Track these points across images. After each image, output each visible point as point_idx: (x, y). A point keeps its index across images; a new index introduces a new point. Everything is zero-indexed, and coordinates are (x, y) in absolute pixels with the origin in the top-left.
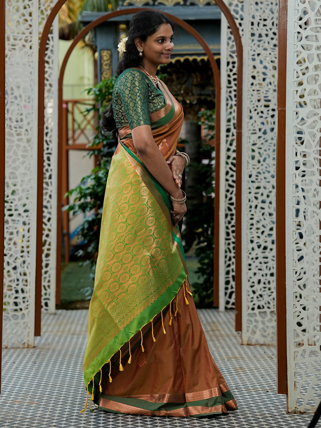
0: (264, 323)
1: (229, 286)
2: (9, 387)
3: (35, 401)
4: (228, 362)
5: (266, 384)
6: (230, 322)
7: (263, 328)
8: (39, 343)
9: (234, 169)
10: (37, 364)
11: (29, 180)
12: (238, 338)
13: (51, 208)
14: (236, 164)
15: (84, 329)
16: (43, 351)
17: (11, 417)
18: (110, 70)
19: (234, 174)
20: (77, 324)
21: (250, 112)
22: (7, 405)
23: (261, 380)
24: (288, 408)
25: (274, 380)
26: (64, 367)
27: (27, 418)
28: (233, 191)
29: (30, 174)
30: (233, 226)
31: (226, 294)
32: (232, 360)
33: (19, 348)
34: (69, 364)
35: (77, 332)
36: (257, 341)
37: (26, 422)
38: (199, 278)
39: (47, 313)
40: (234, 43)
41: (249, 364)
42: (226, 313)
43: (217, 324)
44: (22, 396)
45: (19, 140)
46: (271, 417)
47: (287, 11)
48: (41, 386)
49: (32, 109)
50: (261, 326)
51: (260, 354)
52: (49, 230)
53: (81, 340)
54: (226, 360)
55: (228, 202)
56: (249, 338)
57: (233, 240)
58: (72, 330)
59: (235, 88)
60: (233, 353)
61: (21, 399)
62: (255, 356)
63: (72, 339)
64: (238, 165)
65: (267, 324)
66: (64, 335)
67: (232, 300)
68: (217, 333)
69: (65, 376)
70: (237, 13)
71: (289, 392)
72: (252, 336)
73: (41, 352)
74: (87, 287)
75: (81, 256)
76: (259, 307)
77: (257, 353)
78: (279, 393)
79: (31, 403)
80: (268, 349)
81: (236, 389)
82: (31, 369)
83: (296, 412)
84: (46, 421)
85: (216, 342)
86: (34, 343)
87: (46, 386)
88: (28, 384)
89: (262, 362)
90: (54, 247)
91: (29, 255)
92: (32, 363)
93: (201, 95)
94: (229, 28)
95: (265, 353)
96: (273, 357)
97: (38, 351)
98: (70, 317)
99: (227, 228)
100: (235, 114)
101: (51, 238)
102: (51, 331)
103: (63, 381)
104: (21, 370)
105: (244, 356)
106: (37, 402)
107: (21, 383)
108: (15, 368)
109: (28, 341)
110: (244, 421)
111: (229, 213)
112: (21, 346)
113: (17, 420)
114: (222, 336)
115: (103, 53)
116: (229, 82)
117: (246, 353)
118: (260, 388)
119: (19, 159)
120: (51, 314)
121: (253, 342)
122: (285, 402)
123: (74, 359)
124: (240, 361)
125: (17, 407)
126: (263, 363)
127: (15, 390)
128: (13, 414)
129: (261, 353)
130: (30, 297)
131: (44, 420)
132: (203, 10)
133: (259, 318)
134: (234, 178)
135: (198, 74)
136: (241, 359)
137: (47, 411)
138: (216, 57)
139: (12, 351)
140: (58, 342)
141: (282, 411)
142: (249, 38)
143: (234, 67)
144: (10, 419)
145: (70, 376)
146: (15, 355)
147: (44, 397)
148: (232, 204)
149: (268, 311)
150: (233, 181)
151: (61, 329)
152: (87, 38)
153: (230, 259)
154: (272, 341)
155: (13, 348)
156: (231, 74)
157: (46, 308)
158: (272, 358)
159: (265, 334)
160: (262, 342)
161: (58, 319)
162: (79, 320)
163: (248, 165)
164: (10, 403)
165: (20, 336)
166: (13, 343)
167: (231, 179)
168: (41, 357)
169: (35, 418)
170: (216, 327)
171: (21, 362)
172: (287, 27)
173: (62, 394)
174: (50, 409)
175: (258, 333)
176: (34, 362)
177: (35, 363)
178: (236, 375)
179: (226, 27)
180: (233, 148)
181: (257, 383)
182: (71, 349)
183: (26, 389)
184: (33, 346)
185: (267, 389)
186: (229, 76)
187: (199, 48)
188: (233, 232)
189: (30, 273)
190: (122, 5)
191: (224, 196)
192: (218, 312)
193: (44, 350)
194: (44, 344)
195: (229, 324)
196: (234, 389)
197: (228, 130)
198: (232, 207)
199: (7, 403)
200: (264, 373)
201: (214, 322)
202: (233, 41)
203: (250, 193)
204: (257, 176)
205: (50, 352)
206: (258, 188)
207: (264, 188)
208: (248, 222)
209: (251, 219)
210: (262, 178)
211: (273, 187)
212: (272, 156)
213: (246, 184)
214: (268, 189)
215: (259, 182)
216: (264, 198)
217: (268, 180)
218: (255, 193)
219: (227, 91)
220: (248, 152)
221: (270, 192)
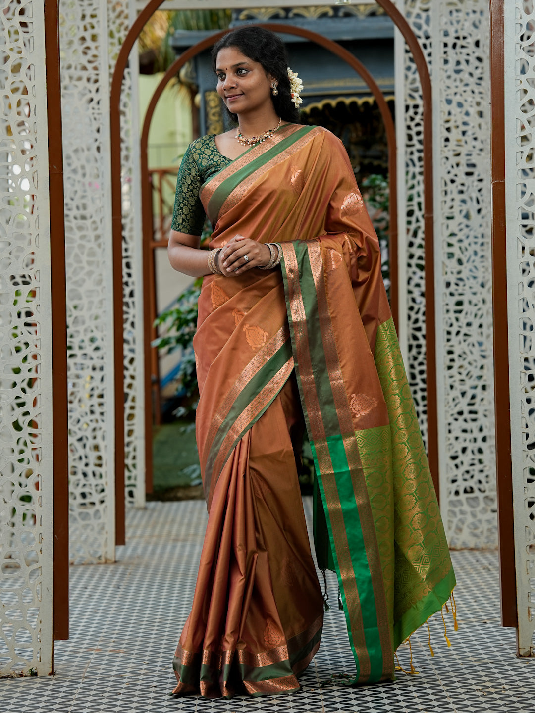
0: (474, 515)
2: (79, 626)
3: (121, 648)
5: (482, 612)
7: (473, 524)
8: (123, 556)
9: (422, 274)
10: (122, 589)
11: (101, 302)
13: (134, 341)
14: (424, 267)
15: (192, 531)
16: (130, 568)
17: (87, 674)
18: (220, 122)
19: (422, 282)
20: (181, 524)
21: (446, 184)
22: (79, 655)
23: (473, 605)
24: (519, 649)
25: (495, 605)
26: (165, 592)
27: (111, 676)
28: (419, 310)
29: (102, 291)
30: (421, 364)
33: (92, 564)
34: (172, 587)
35: (182, 537)
36: (464, 543)
37: (110, 681)
39: (132, 508)
40: (417, 76)
44: (102, 641)
45: (83, 237)
46: (492, 663)
47: (503, 26)
48: (130, 623)
49: (102, 189)
50: (469, 519)
51: (470, 564)
52: (133, 377)
53: (188, 549)
55: (412, 326)
56: (452, 538)
57: (422, 385)
58: (174, 532)
59: (419, 146)
61: (100, 645)
62: (463, 567)
63: (174, 547)
64: (428, 267)
65: (479, 516)
66: (162, 542)
69: (167, 607)
70: (419, 27)
71: (520, 624)
72: (456, 536)
73: (128, 569)
74: (193, 464)
75: (182, 417)
76: (465, 491)
77: (466, 562)
78: (504, 626)
79: (116, 651)
80: (483, 556)
81: (436, 620)
82: (113, 597)
83: (532, 654)
84: (142, 680)
86: (115, 556)
87: (138, 623)
88: (110, 621)
89: (473, 577)
90: (140, 403)
91: (104, 418)
92: (114, 587)
93: (364, 157)
94: (407, 52)
95: (477, 561)
96: (490, 567)
97: (121, 569)
98: (169, 512)
99: (412, 366)
100: (421, 188)
101: (135, 390)
102: (141, 536)
103: (165, 615)
104: (97, 599)
106: (125, 650)
107: (98, 620)
108: (87, 596)
109: (106, 552)
110: (452, 671)
111: (414, 343)
112: (95, 562)
113: (96, 679)
115: (209, 95)
116: (410, 138)
118: (473, 618)
119: (82, 268)
120: (138, 509)
121: (459, 545)
122: (514, 640)
123: (179, 579)
125: (94, 658)
126: (475, 578)
127: (89, 631)
128: (89, 670)
129: (472, 563)
130: (106, 483)
131: (139, 677)
132: (366, 24)
133: (466, 508)
134: (423, 289)
135: (358, 125)
137: (142, 663)
138: (387, 98)
139: (81, 569)
140: (153, 552)
141: (510, 653)
142: (441, 69)
143: (416, 113)
144: (86, 678)
145: (174, 606)
146: (86, 576)
147: (136, 641)
148: (419, 329)
149: (481, 496)
150: (421, 294)
151: (156, 532)
152: (183, 73)
154: (488, 542)
155: (83, 564)
156: (412, 124)
157: (131, 499)
158: (489, 570)
159: (478, 532)
160: (472, 545)
161: (150, 516)
162: (183, 517)
163: (443, 269)
164: (83, 652)
165: (92, 545)
166: (82, 558)
167: (416, 290)
168: (127, 577)
169: (124, 675)
171: (96, 587)
172: (503, 51)
173: (164, 636)
174: (148, 660)
175: (466, 530)
176: (116, 586)
177: (119, 588)
179: (403, 51)
180: (418, 241)
181: (469, 610)
182: (173, 564)
183: (107, 629)
184: (113, 560)
185: (484, 620)
186: (409, 128)
187: (359, 84)
188: (421, 372)
189: (106, 446)
190: (237, 19)
191: (406, 317)
193: (131, 566)
194: (131, 557)
196: (433, 621)
197: (410, 214)
198: (419, 334)
199: (79, 652)
200: (478, 593)
202: (414, 73)
203: (448, 311)
204: (457, 285)
205: (141, 569)
206: (459, 303)
207: (470, 302)
208: (445, 357)
209: (450, 352)
210: (467, 287)
211: (484, 301)
212: (480, 254)
213: (442, 298)
214: (476, 305)
215: (461, 294)
216: (470, 319)
217: (474, 290)
218: (456, 312)
219: (406, 152)
220: (443, 247)
221: (479, 309)
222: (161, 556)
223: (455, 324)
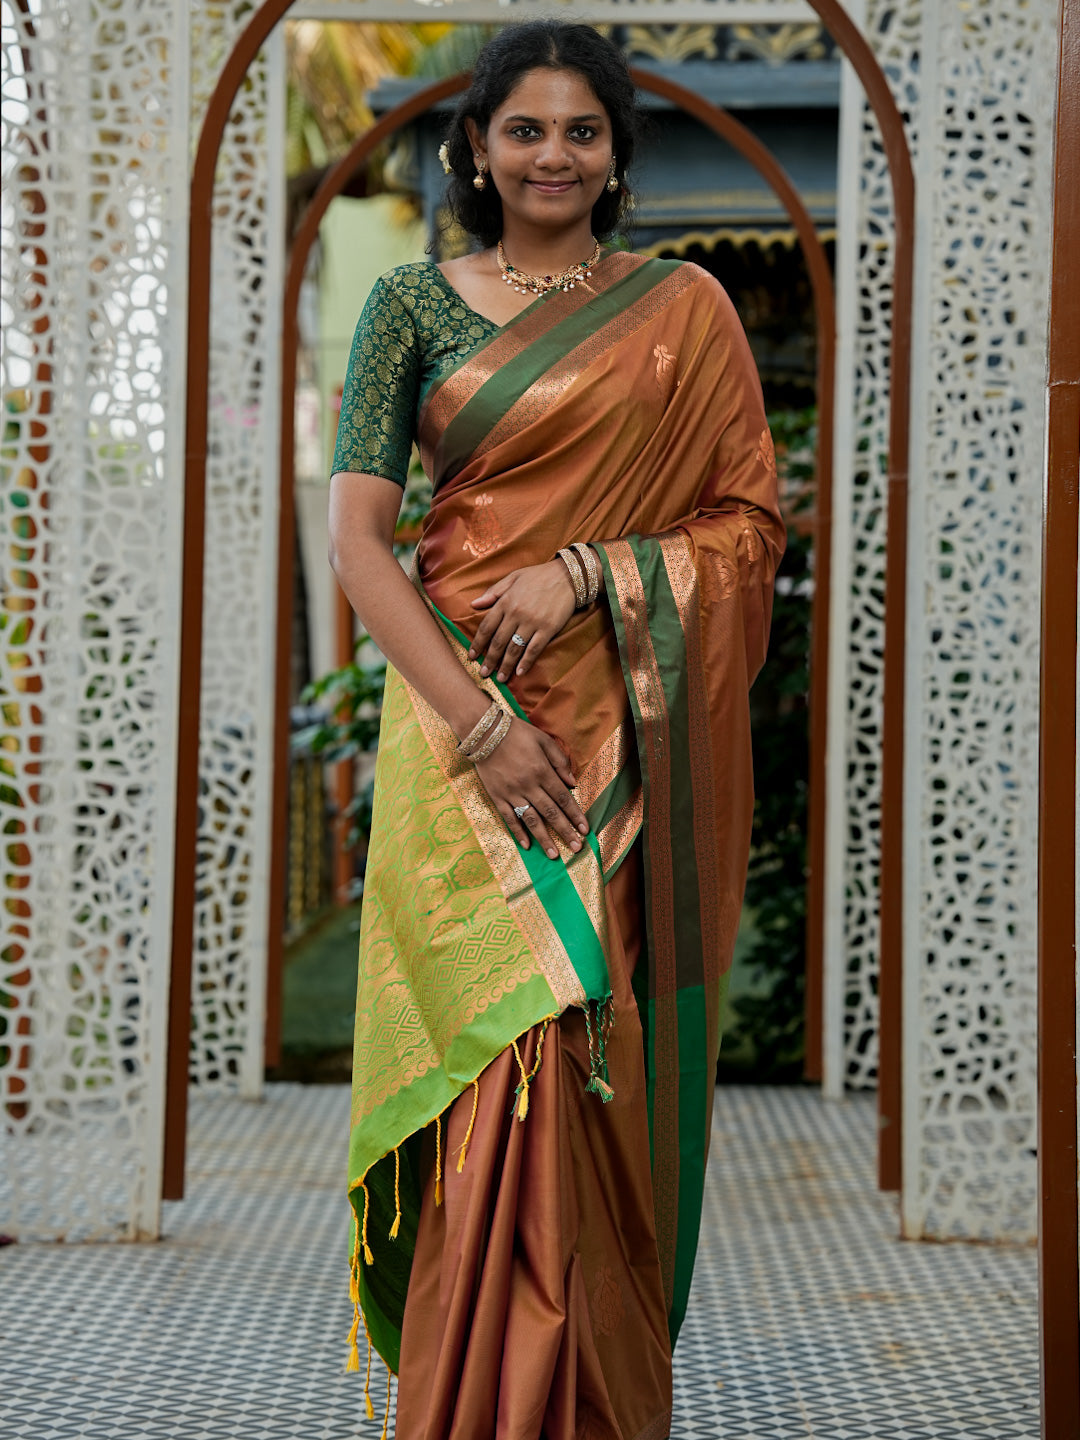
0: (980, 1163)
1: (859, 1012)
4: (850, 1316)
6: (859, 1140)
7: (978, 1181)
8: (180, 1223)
9: (880, 609)
10: (154, 1316)
12: (889, 1209)
13: (253, 736)
14: (885, 595)
16: (188, 1257)
19: (880, 627)
21: (940, 410)
28: (873, 687)
29: (155, 620)
30: (873, 806)
31: (847, 1037)
32: (866, 1309)
33: (104, 1242)
34: (270, 1314)
35: (324, 1178)
36: (957, 1225)
38: (756, 979)
39: (235, 1097)
40: (887, 182)
41: (927, 1326)
42: (849, 1107)
43: (816, 1149)
45: (118, 500)
50: (969, 1172)
51: (968, 1280)
52: (246, 812)
54: (845, 1308)
55: (857, 722)
56: (929, 1215)
57: (874, 853)
58: (310, 1165)
59: (885, 334)
60: (870, 1276)
62: (950, 1293)
63: (301, 1203)
64: (893, 595)
65: (993, 1166)
66: (278, 1188)
67: (870, 1060)
68: (814, 1185)
70: (896, 76)
72: (939, 1209)
73: (181, 1260)
76: (964, 1105)
77: (959, 1277)
80: (998, 1260)
82: (127, 1337)
85: (811, 1226)
86: (160, 1228)
89: (975, 1320)
90: (260, 869)
94: (868, 129)
95: (985, 1276)
96: (1015, 1294)
97: (170, 1255)
98: (308, 1114)
99: (853, 812)
100: (883, 425)
101: (250, 842)
102: (234, 1173)
105: (911, 1289)
108: (70, 1332)
109: (139, 1216)
111: (861, 760)
112: (113, 1236)
114: (831, 1199)
116: (867, 314)
117: (917, 1277)
119: (114, 568)
120: (247, 1101)
121: (944, 1230)
124: (894, 1313)
126: (979, 1324)
129: (972, 1278)
130: (147, 1057)
132: (784, 77)
133: (962, 1145)
134: (880, 642)
135: (762, 293)
136: (897, 1301)
138: (823, 235)
139: (77, 1254)
140: (251, 1216)
142: (938, 150)
143: (881, 263)
146: (83, 1275)
148: (871, 730)
149: (998, 1118)
150: (876, 653)
151: (272, 1162)
152: (391, 167)
153: (862, 920)
154: (1011, 1226)
155: (85, 1242)
156: (873, 285)
157: (230, 1078)
158: (1013, 1303)
159: (989, 1200)
160: (973, 1231)
161: (269, 1119)
163: (927, 599)
166: (88, 1223)
167: (867, 645)
168: (175, 1283)
170: (813, 1161)
171: (96, 1308)
175: (962, 1194)
176: (143, 1306)
177: (148, 1313)
178: (882, 1376)
179: (858, 130)
180: (878, 537)
182: (289, 1249)
184: (155, 1234)
186: (865, 292)
187: (768, 204)
188: (874, 825)
189: (149, 972)
191: (844, 704)
192: (820, 1101)
193: (192, 1250)
194: (199, 1227)
195: (856, 1151)
197: (861, 479)
198: (872, 742)
200: (984, 1369)
201: (803, 1143)
202: (881, 174)
203: (935, 694)
204: (958, 636)
205: (214, 1260)
206: (962, 677)
207: (985, 678)
208: (924, 797)
209: (939, 785)
210: (979, 643)
211: (1017, 675)
212: (1011, 567)
213: (921, 666)
214: (998, 683)
215: (965, 658)
216: (985, 714)
217: (995, 649)
218: (954, 696)
219: (857, 346)
220: (928, 551)
221: (1005, 693)
222: (267, 1227)
223: (951, 723)
